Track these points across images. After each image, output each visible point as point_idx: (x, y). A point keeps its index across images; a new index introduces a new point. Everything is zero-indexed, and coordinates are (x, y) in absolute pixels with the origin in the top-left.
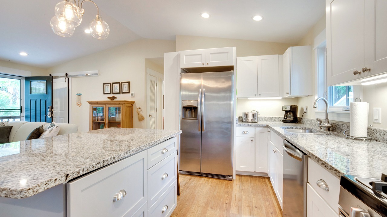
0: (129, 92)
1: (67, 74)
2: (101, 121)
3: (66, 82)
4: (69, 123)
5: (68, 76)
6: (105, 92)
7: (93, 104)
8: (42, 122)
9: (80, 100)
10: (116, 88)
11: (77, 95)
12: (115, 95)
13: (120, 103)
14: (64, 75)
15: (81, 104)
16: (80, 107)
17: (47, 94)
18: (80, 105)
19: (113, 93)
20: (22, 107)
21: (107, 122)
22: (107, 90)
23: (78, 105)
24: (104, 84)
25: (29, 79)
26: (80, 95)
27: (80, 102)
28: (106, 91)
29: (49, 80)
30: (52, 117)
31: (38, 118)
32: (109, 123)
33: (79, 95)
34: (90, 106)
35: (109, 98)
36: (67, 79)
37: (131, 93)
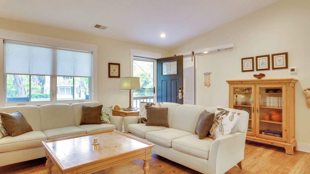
0: (287, 67)
1: (193, 53)
2: (242, 105)
3: (192, 61)
4: (195, 104)
5: (194, 54)
6: (244, 70)
7: (234, 84)
8: (172, 102)
9: (209, 79)
10: (263, 63)
11: (205, 74)
12: (263, 72)
13: (281, 82)
14: (190, 53)
15: (210, 84)
16: (208, 87)
17: (178, 74)
18: (209, 86)
19: (257, 70)
20: (154, 88)
21: (258, 107)
22: (248, 66)
23: (207, 85)
24: (243, 59)
25: (160, 61)
26: (209, 74)
27: (209, 82)
28: (246, 67)
29: (179, 60)
30: (182, 98)
31: (169, 98)
32: (260, 108)
33: (207, 74)
34: (230, 87)
35: (255, 76)
36: (193, 57)
37: (290, 67)
